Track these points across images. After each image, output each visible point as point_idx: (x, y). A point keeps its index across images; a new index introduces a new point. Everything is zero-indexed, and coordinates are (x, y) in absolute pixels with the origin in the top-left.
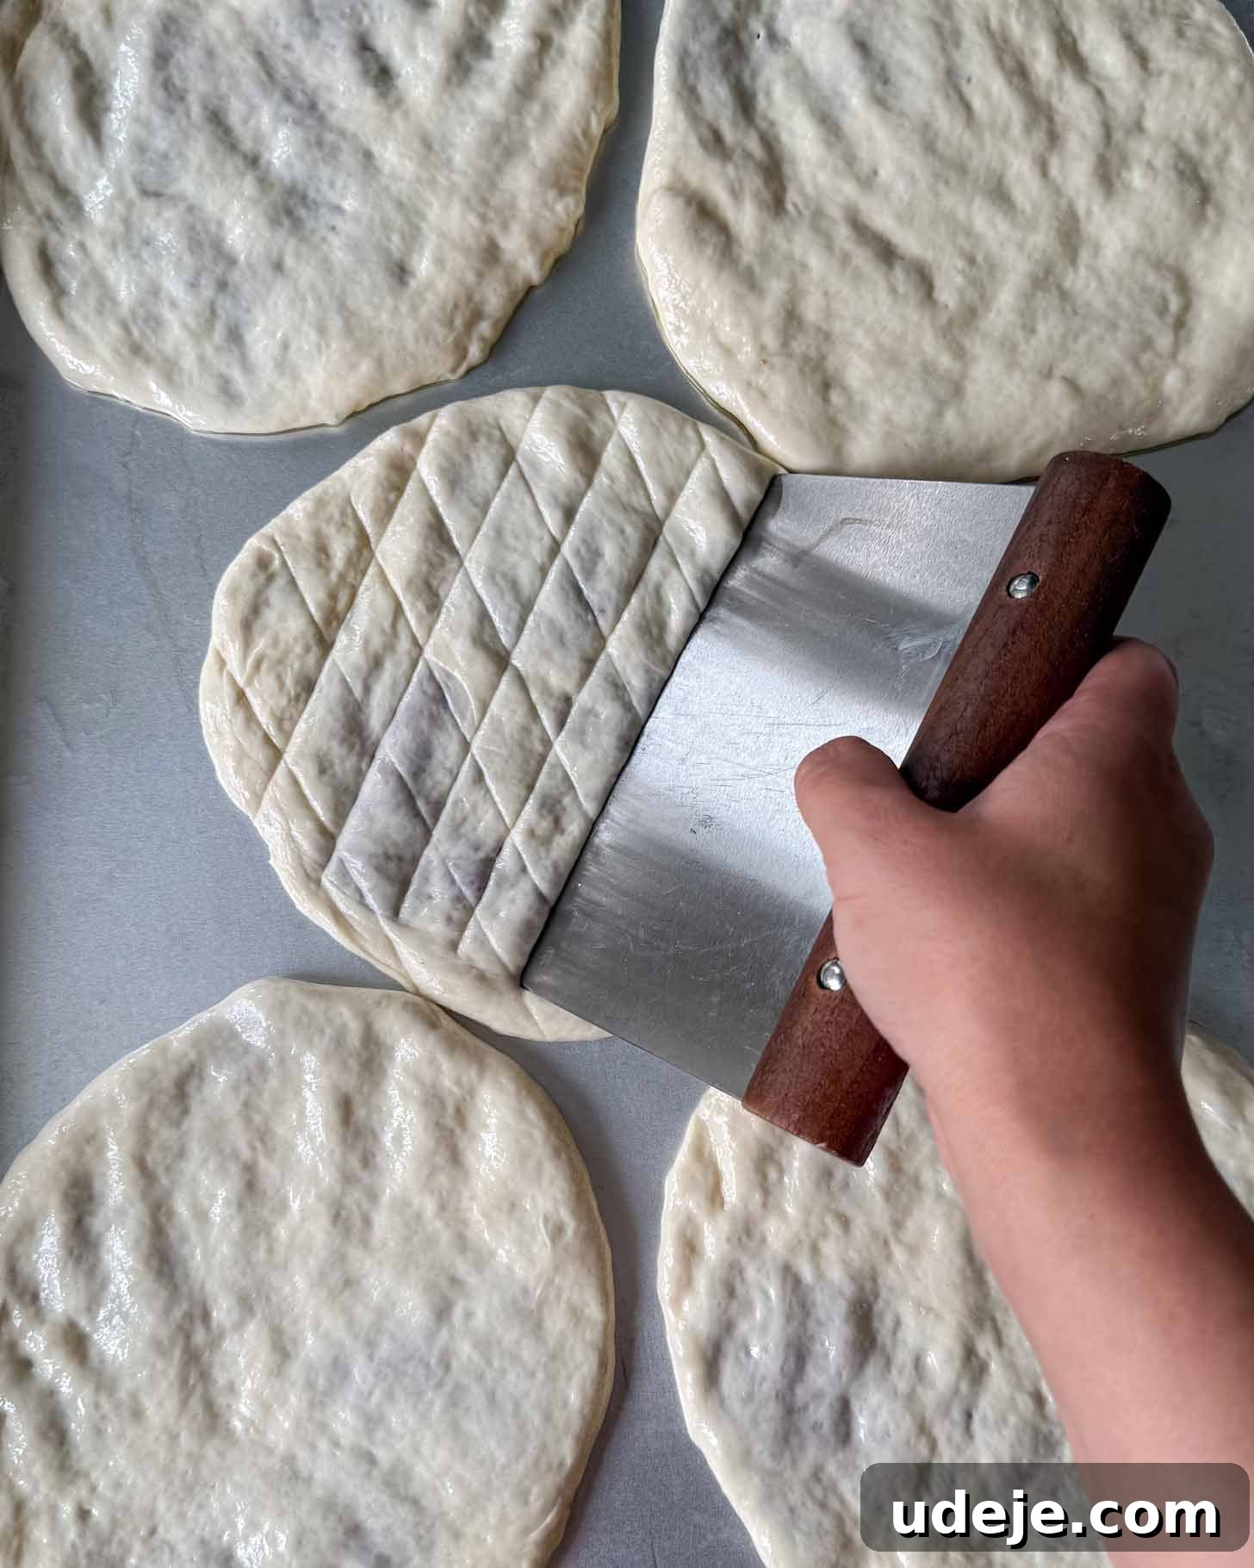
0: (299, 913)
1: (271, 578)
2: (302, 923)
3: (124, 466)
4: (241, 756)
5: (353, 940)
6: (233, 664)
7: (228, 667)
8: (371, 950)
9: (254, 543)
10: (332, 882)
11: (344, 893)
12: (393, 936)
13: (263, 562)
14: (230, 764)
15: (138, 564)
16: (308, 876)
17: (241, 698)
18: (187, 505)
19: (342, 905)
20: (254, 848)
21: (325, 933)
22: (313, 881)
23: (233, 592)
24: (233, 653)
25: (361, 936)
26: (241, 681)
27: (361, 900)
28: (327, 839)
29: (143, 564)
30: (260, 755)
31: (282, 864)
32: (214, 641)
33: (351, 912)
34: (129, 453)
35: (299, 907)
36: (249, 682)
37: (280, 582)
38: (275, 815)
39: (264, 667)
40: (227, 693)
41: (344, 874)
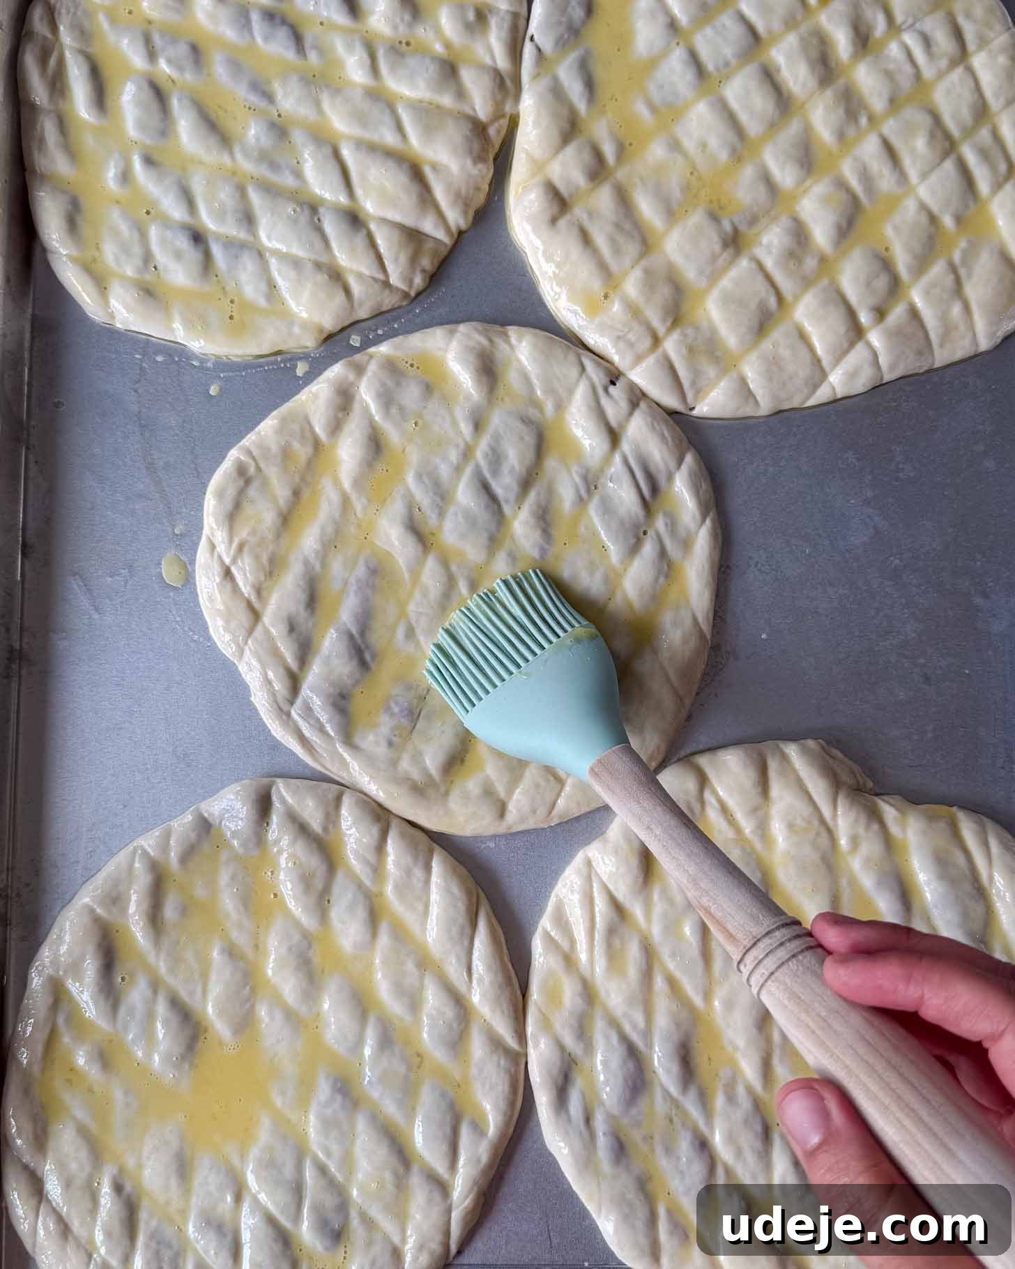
0: (274, 738)
1: (248, 482)
2: (276, 746)
3: (136, 391)
4: (228, 617)
5: (315, 760)
6: (221, 548)
7: (218, 549)
8: (329, 766)
9: (234, 454)
10: (299, 714)
11: (309, 723)
12: (346, 755)
13: (241, 470)
14: (220, 622)
15: (147, 469)
16: (281, 709)
17: (228, 574)
18: (184, 421)
19: (307, 732)
20: (239, 689)
21: (294, 754)
22: (284, 716)
23: (220, 495)
24: (220, 537)
25: (322, 756)
26: (227, 561)
27: (321, 729)
28: (294, 682)
29: (151, 468)
30: (244, 617)
31: (260, 700)
32: (206, 531)
33: (314, 738)
34: (139, 381)
35: (274, 733)
36: (234, 561)
37: (255, 484)
38: (254, 662)
39: (246, 549)
40: (217, 569)
41: (308, 710)
